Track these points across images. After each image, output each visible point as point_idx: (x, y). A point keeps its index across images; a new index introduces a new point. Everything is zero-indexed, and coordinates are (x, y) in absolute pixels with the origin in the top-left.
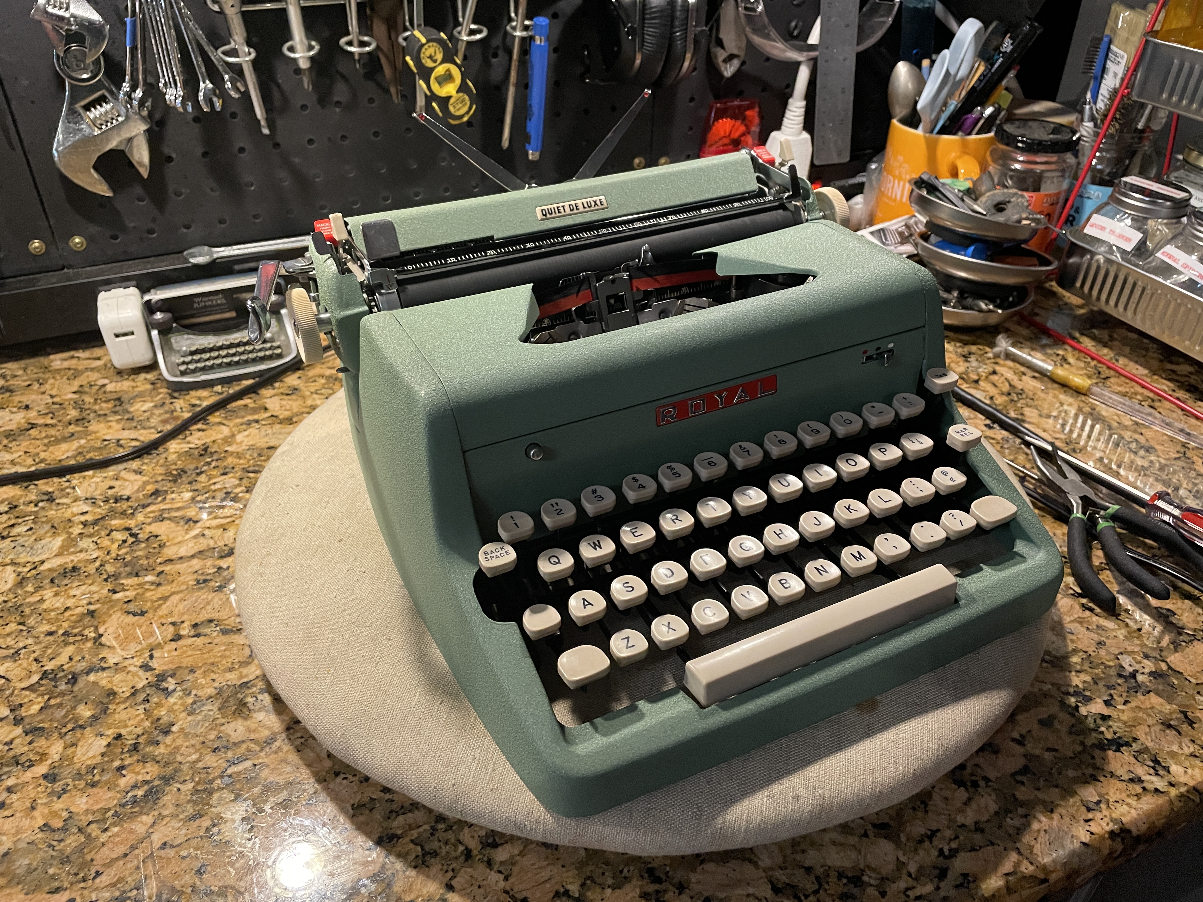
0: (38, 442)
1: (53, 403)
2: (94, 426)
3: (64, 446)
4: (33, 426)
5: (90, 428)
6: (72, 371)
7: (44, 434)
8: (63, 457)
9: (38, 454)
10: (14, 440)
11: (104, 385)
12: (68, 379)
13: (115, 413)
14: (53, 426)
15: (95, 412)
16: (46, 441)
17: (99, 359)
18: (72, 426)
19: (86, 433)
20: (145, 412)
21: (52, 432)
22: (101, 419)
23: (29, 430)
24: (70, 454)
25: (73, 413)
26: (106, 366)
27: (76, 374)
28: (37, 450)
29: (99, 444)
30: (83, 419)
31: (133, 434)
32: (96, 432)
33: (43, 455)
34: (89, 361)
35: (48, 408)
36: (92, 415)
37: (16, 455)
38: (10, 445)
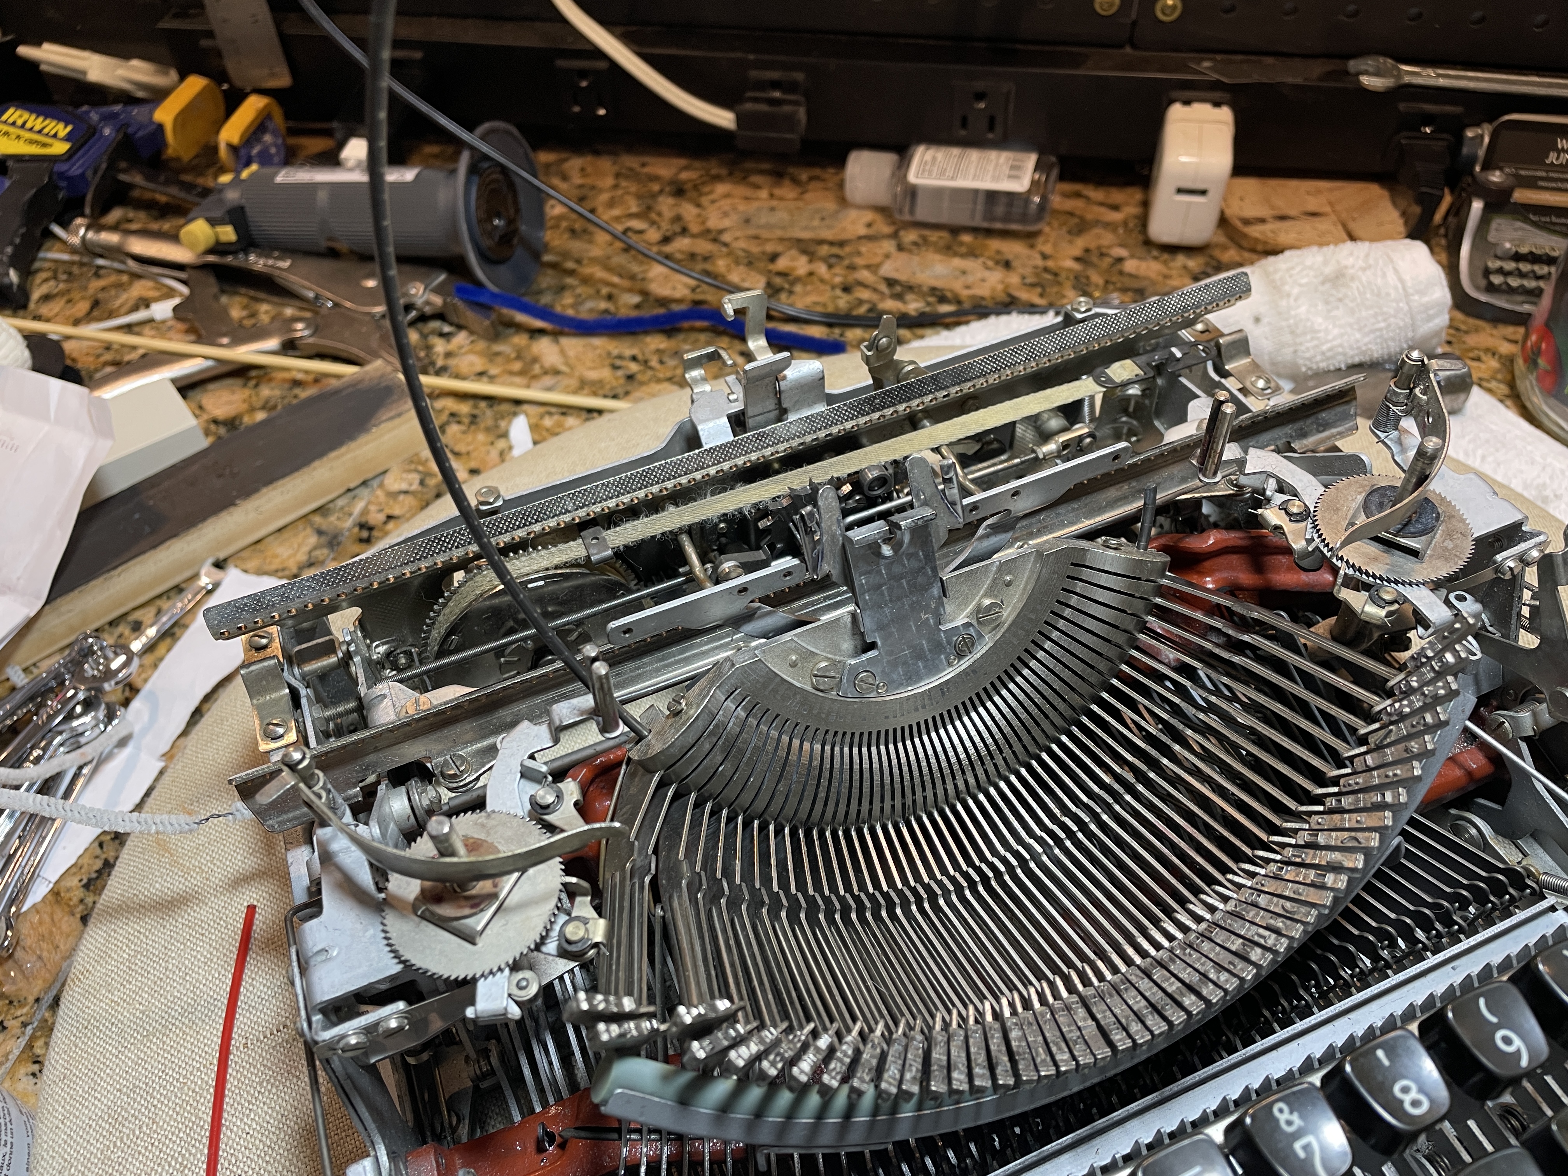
1: (1046, 270)
6: (1076, 220)
11: (1120, 260)
12: (1070, 232)
17: (1115, 208)
27: (1081, 227)
34: (1103, 210)
35: (1037, 275)
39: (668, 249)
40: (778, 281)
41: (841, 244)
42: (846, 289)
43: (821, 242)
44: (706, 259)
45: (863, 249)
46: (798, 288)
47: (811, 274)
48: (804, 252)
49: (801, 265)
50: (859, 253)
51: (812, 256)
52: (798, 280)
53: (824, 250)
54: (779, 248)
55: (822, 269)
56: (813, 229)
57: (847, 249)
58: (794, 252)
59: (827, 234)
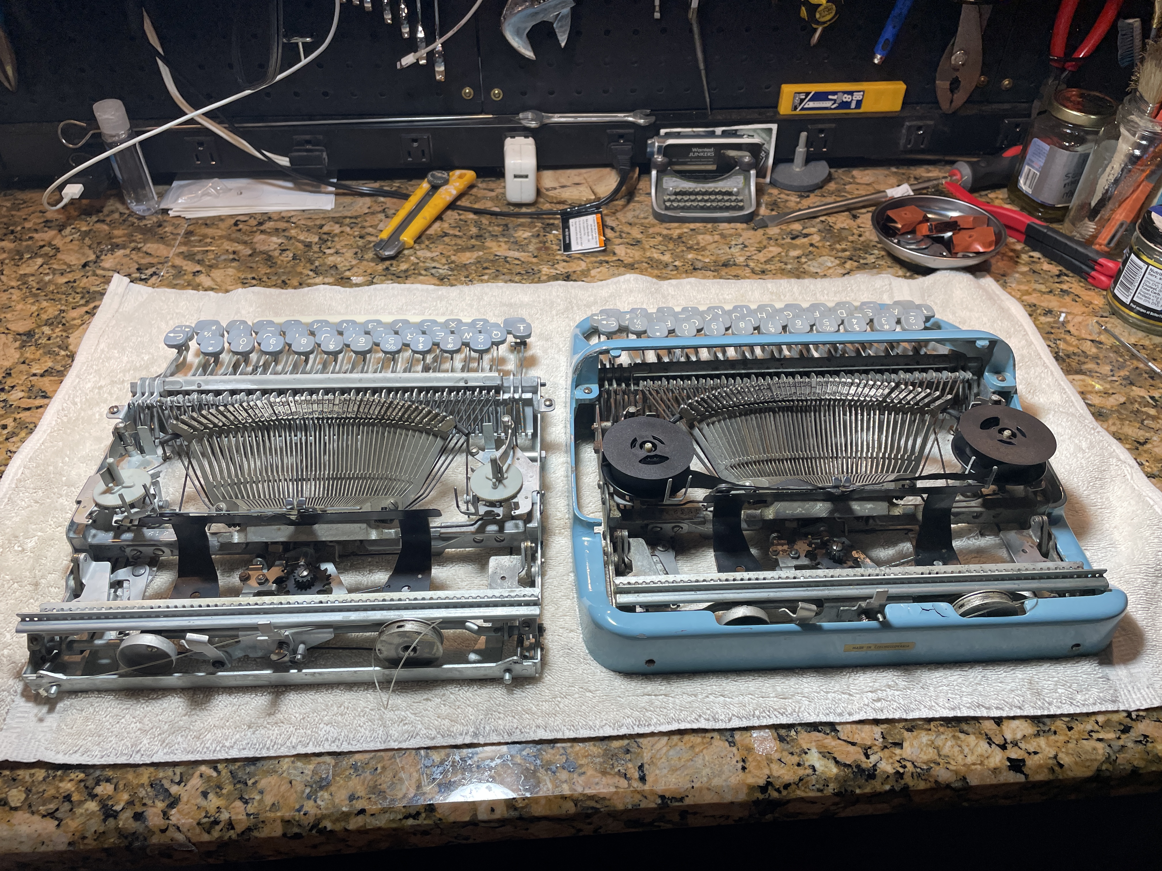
0: (450, 247)
1: (460, 220)
2: (489, 243)
3: (468, 254)
4: (446, 235)
5: (486, 244)
7: (453, 243)
8: (468, 262)
9: (449, 256)
10: (433, 243)
13: (504, 235)
14: (460, 237)
15: (490, 232)
16: (455, 248)
17: (492, 190)
18: (473, 240)
19: (483, 248)
20: (525, 239)
21: (459, 241)
22: (494, 239)
23: (443, 237)
24: (472, 261)
25: (474, 230)
26: (497, 197)
28: (449, 254)
29: (492, 258)
30: (481, 236)
31: (516, 254)
32: (491, 248)
33: (453, 258)
35: (457, 223)
36: (487, 235)
37: (435, 254)
38: (431, 246)
39: (262, 228)
40: (325, 237)
41: (356, 217)
42: (361, 237)
43: (345, 217)
44: (284, 230)
45: (368, 219)
46: (336, 239)
47: (342, 232)
48: (337, 223)
49: (337, 229)
50: (366, 221)
51: (341, 225)
52: (336, 235)
53: (348, 221)
54: (324, 222)
55: (348, 229)
56: (340, 212)
57: (359, 219)
58: (331, 223)
59: (349, 214)
